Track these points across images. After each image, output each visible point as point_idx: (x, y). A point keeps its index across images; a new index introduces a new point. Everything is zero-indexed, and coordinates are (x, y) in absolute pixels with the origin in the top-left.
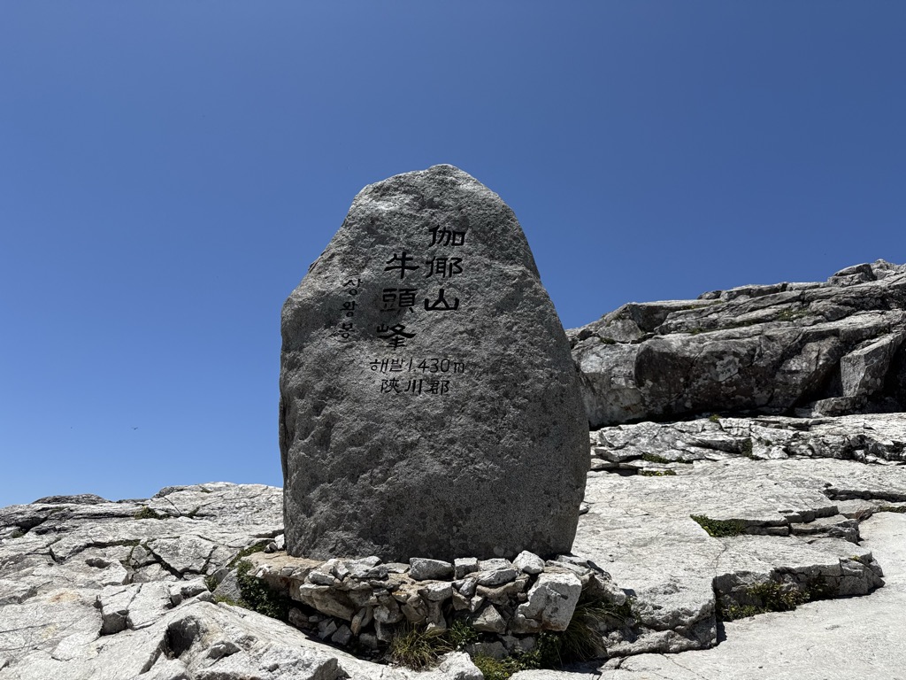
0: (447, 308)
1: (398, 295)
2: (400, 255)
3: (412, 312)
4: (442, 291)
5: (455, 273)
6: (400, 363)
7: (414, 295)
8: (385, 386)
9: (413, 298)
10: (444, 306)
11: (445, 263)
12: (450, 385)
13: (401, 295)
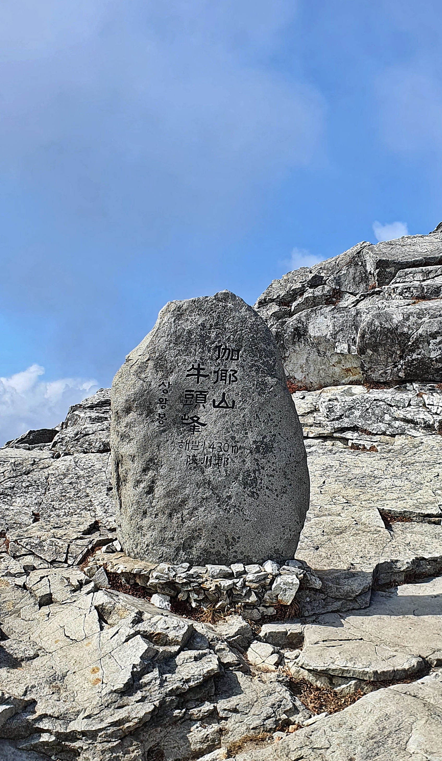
0: (227, 407)
2: (195, 366)
3: (205, 408)
4: (224, 394)
5: (233, 381)
6: (197, 444)
7: (206, 395)
8: (189, 460)
9: (205, 398)
11: (226, 374)
12: (229, 461)
13: (197, 395)
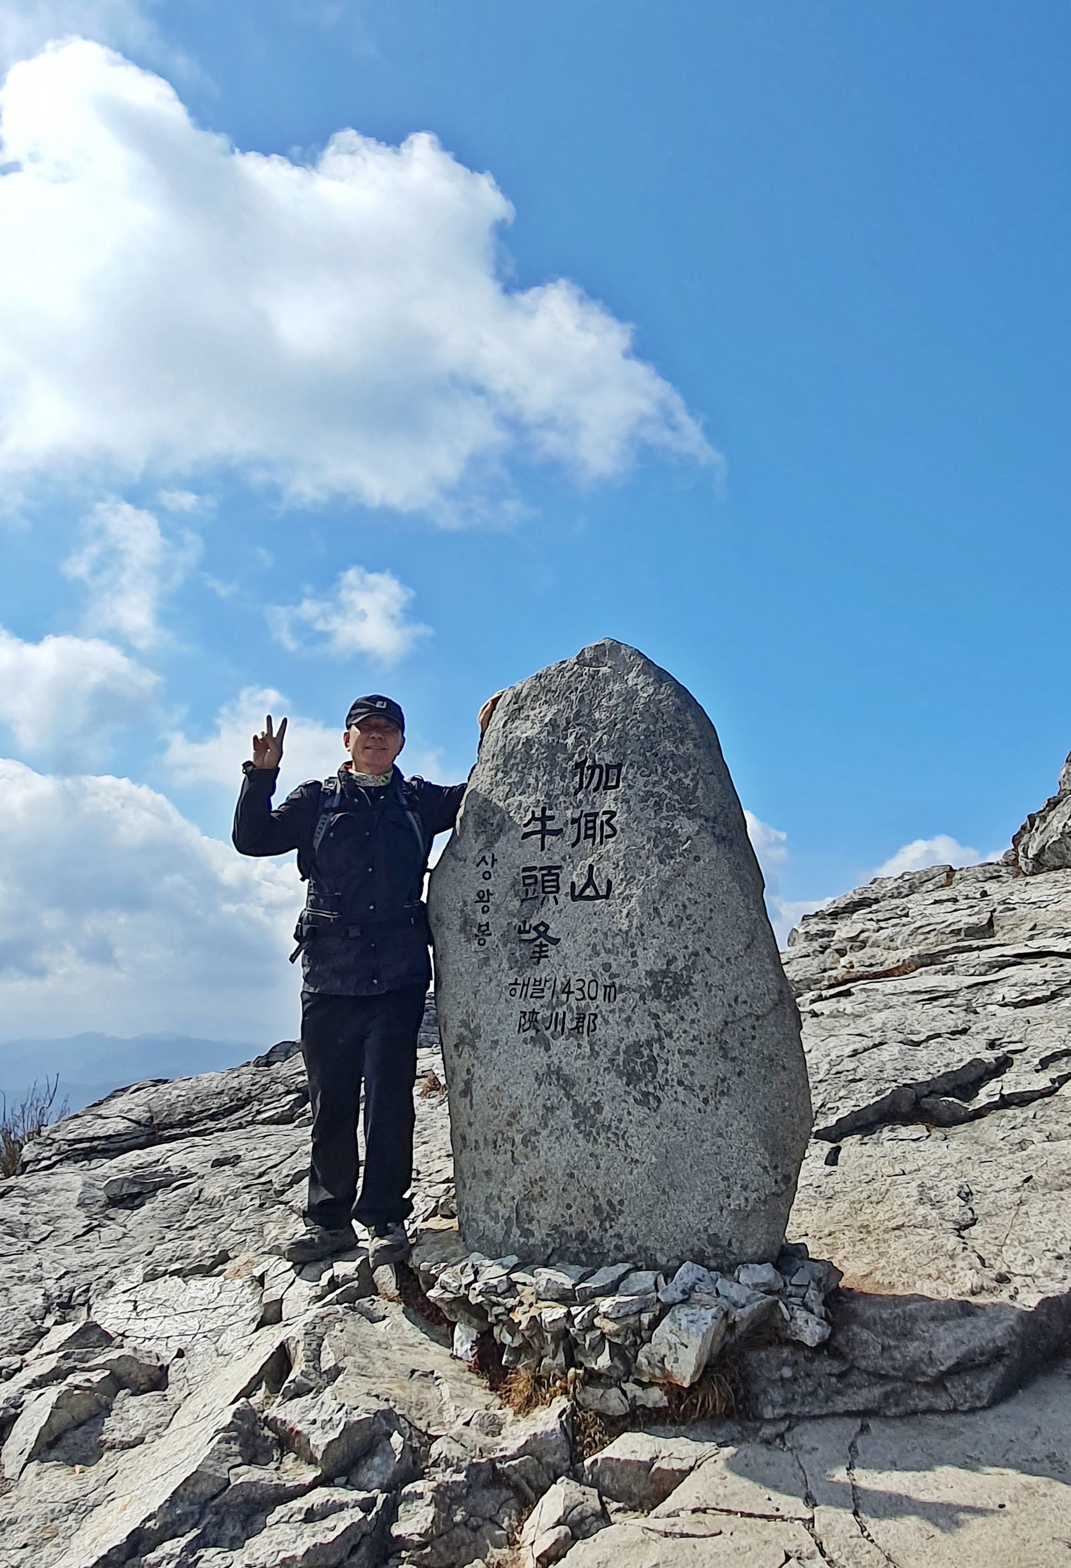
0: (598, 897)
1: (540, 878)
2: (538, 814)
3: (557, 903)
4: (591, 867)
5: (608, 837)
6: (542, 986)
7: (557, 875)
8: (523, 1021)
9: (557, 880)
10: (593, 894)
11: (594, 821)
12: (599, 1020)
13: (543, 876)
